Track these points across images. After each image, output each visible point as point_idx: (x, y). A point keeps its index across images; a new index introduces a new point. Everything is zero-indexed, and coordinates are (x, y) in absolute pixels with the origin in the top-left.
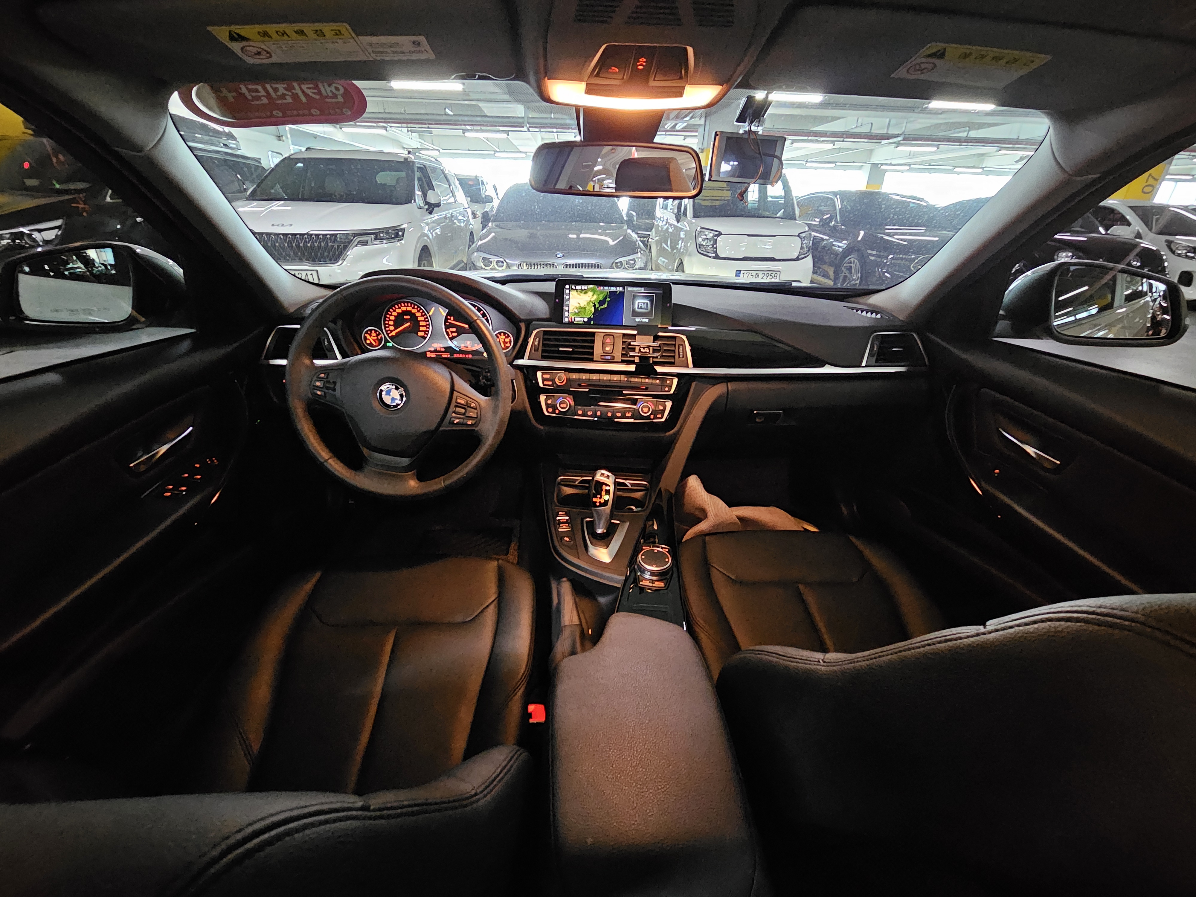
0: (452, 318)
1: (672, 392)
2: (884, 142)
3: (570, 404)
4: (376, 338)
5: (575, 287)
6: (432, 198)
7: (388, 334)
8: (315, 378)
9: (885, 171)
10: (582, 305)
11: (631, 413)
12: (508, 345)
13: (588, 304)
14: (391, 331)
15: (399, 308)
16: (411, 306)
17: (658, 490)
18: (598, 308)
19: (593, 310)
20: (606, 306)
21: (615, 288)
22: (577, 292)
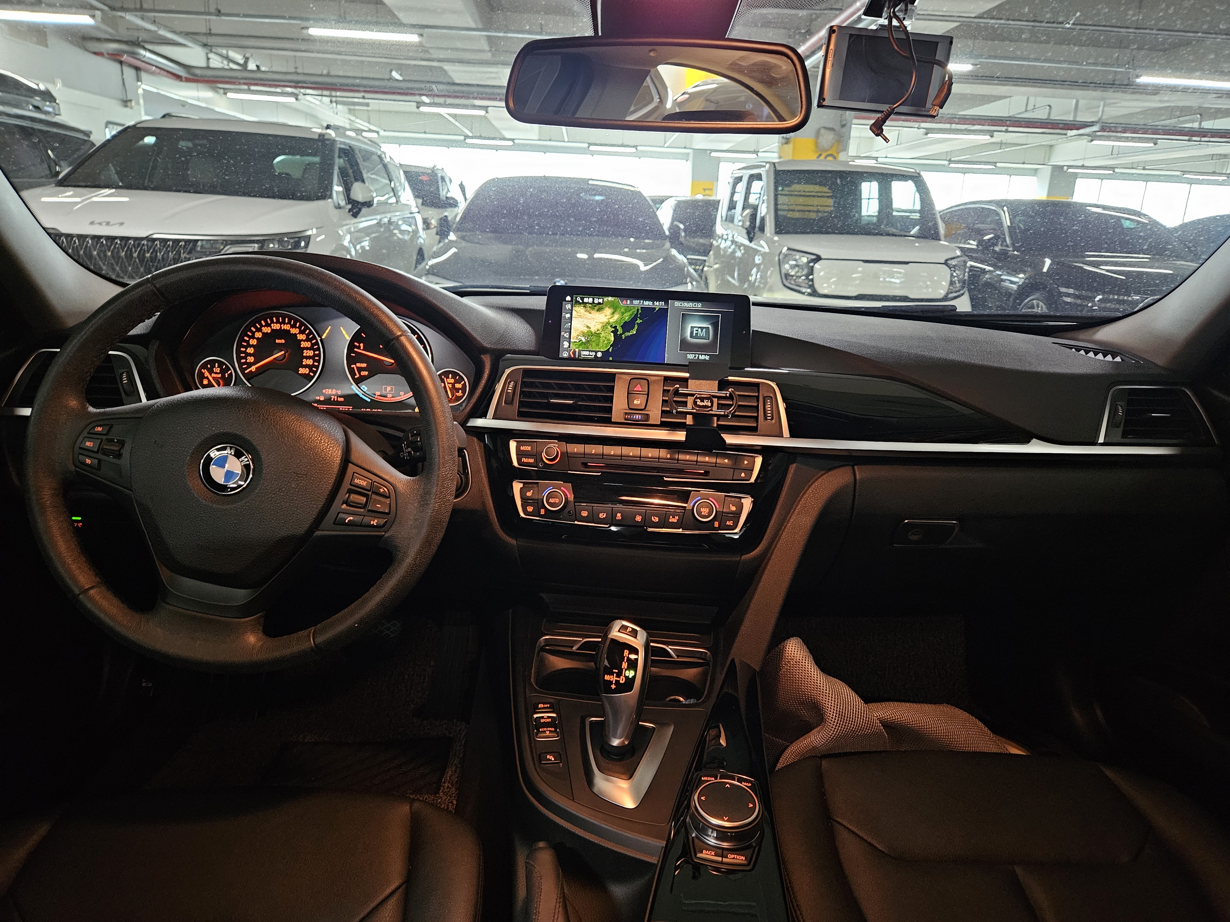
0: (362, 345)
1: (752, 480)
2: (1071, 133)
3: (566, 499)
4: (220, 376)
5: (582, 299)
6: (359, 192)
7: (243, 370)
8: (85, 434)
9: (1075, 176)
10: (593, 329)
11: (677, 518)
12: (460, 394)
13: (604, 327)
14: (250, 365)
15: (268, 325)
16: (289, 323)
17: (729, 662)
18: (621, 335)
19: (612, 339)
20: (635, 332)
21: (651, 303)
22: (585, 307)
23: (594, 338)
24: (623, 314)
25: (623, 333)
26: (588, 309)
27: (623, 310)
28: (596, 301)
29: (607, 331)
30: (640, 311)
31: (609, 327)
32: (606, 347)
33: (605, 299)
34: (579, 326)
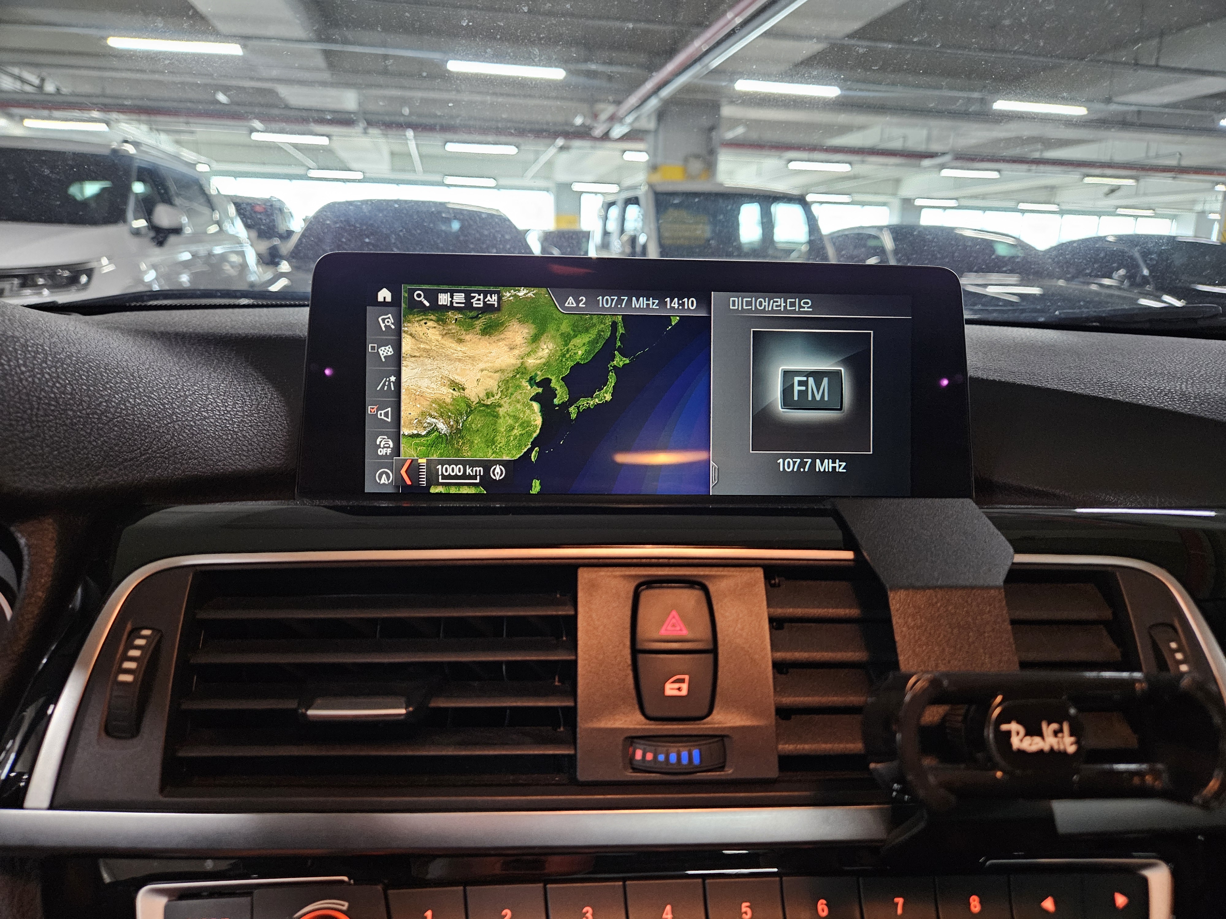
5: (431, 296)
6: (164, 217)
10: (474, 393)
13: (508, 384)
18: (565, 406)
19: (538, 421)
20: (608, 397)
21: (654, 304)
22: (441, 321)
23: (477, 422)
24: (567, 339)
25: (572, 401)
26: (453, 327)
27: (565, 327)
28: (477, 302)
29: (517, 395)
30: (621, 330)
31: (525, 384)
32: (520, 446)
33: (507, 295)
34: (424, 383)
